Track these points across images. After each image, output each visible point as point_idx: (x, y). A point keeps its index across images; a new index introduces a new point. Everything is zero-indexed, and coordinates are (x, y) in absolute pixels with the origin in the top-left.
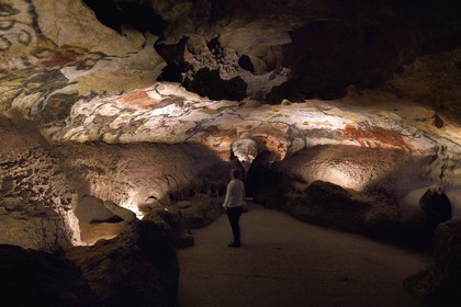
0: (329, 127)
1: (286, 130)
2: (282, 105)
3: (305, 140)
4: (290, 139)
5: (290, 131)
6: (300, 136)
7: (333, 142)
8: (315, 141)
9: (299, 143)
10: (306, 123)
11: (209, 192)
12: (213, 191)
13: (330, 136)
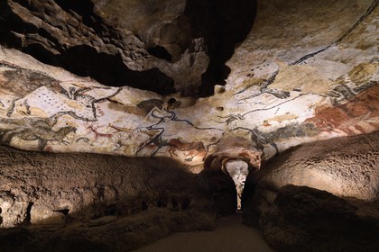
0: (293, 121)
1: (249, 137)
2: (217, 95)
3: (275, 145)
4: (260, 147)
5: (254, 138)
6: (267, 142)
7: (307, 139)
8: (285, 144)
9: (270, 150)
10: (266, 124)
11: (169, 205)
12: (175, 203)
13: (300, 133)
